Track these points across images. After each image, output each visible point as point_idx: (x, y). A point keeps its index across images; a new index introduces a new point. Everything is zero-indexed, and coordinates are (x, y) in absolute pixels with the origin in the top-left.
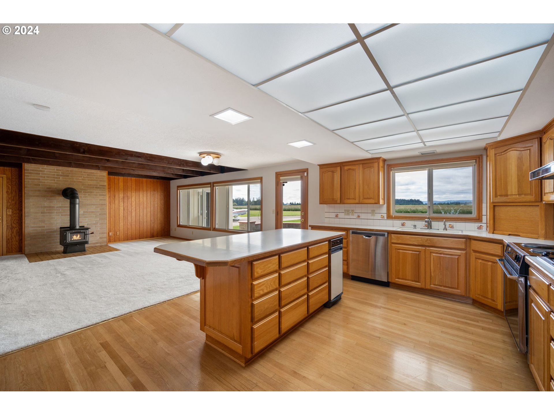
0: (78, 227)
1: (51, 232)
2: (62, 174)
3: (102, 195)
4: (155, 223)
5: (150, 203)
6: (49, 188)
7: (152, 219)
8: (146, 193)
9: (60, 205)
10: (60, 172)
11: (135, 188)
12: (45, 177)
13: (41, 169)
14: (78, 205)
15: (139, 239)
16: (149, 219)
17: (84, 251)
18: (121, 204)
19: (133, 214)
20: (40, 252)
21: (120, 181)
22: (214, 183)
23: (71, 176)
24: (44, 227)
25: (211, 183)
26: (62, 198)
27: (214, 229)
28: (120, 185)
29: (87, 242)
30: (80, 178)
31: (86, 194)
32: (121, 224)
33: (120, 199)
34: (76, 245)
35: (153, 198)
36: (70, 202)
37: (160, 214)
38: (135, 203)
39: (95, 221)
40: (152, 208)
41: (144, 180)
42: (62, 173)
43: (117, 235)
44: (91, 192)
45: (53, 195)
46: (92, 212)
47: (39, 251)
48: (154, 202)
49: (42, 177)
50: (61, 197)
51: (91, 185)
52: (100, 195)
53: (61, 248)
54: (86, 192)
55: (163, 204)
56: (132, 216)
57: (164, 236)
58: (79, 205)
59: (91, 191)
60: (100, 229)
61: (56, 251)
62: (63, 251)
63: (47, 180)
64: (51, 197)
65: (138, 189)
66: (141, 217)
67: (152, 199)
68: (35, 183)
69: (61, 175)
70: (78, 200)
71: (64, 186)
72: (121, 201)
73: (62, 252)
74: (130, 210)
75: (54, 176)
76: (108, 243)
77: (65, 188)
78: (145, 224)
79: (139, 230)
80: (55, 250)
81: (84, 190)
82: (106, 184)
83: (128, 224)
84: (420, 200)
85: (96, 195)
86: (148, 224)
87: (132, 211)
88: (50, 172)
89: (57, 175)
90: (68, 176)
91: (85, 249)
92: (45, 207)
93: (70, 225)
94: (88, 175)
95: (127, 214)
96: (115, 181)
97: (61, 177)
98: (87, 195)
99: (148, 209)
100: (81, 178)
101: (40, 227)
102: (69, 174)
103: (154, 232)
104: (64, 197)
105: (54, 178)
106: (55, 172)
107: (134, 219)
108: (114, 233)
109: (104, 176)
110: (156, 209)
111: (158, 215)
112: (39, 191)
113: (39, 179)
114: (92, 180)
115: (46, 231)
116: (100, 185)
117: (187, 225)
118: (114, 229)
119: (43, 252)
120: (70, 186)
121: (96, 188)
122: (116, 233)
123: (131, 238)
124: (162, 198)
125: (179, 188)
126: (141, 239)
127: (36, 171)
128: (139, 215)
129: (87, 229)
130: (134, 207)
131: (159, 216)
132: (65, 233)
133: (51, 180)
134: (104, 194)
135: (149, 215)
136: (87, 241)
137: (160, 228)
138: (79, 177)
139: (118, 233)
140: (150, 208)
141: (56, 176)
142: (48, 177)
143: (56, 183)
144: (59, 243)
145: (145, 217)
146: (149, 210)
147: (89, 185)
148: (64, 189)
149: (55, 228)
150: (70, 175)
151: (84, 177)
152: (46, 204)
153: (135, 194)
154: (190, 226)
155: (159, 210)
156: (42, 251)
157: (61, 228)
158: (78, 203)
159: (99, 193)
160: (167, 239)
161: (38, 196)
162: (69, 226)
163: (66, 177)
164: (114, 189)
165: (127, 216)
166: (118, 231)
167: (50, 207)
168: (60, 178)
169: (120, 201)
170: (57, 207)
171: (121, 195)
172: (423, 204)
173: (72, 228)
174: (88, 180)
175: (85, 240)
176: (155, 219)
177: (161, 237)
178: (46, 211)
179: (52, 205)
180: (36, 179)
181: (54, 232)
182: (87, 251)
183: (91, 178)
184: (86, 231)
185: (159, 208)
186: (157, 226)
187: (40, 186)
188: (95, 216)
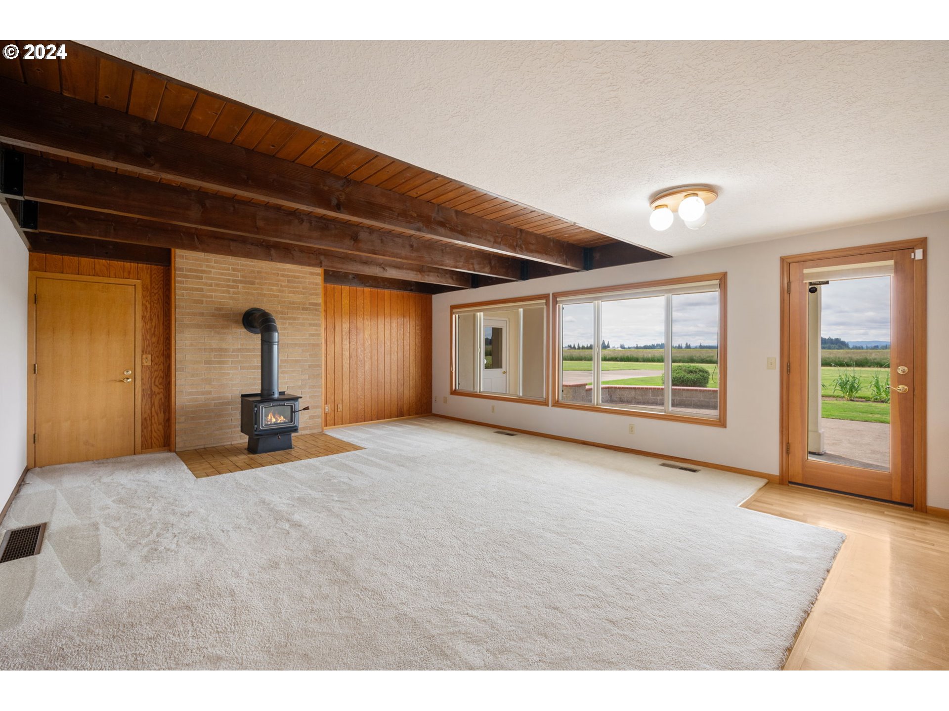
0: (276, 396)
1: (222, 404)
2: (243, 279)
3: (314, 325)
4: (405, 386)
5: (396, 343)
6: (220, 309)
7: (400, 377)
8: (390, 321)
9: (239, 347)
10: (239, 274)
11: (370, 310)
12: (211, 285)
13: (204, 268)
14: (276, 346)
15: (378, 420)
16: (394, 377)
17: (290, 447)
18: (346, 343)
19: (367, 367)
20: (202, 447)
21: (343, 295)
22: (556, 295)
23: (258, 284)
24: (210, 393)
25: (549, 294)
26: (242, 331)
27: (556, 403)
28: (343, 303)
29: (295, 429)
30: (275, 288)
31: (286, 323)
32: (346, 387)
33: (343, 334)
34: (276, 434)
35: (402, 333)
36: (261, 340)
37: (414, 365)
38: (370, 342)
39: (302, 380)
40: (400, 354)
41: (386, 294)
42: (243, 276)
43: (337, 411)
44: (295, 319)
45: (226, 323)
46: (297, 361)
47: (200, 445)
48: (403, 340)
49: (206, 284)
50: (241, 328)
51: (294, 303)
52: (310, 325)
53: (243, 440)
54: (285, 319)
55: (420, 345)
56: (366, 370)
57: (421, 414)
58: (278, 345)
59: (294, 316)
60: (310, 397)
61: (231, 444)
62: (247, 447)
63: (215, 291)
64: (223, 328)
65: (376, 312)
66: (381, 373)
67: (400, 334)
68: (194, 298)
69: (241, 282)
70: (277, 334)
71: (246, 307)
72: (346, 338)
73: (245, 449)
74: (362, 357)
75: (227, 282)
76: (325, 428)
77: (247, 309)
78: (388, 386)
79: (377, 400)
80: (229, 443)
81: (282, 313)
82: (320, 300)
83: (359, 387)
84: (842, 340)
85: (303, 325)
86: (392, 387)
87: (365, 359)
88: (222, 274)
89: (234, 281)
90: (253, 283)
91: (291, 443)
92: (212, 350)
93: (262, 390)
94: (288, 281)
95: (356, 366)
96: (335, 295)
97: (240, 286)
98: (287, 325)
99: (392, 355)
100: (277, 288)
101: (203, 393)
102: (255, 278)
103: (403, 405)
104: (245, 328)
105: (228, 286)
106: (229, 275)
107: (368, 377)
108: (333, 406)
109: (317, 284)
110: (408, 355)
111: (411, 368)
112: (202, 314)
113: (202, 290)
114: (294, 293)
115: (213, 402)
116: (311, 304)
117: (477, 392)
118: (333, 398)
119: (207, 448)
120: (257, 305)
121: (303, 309)
122: (336, 408)
123: (363, 417)
124: (417, 331)
125: (454, 311)
126: (380, 419)
127: (196, 271)
128: (377, 369)
129: (296, 399)
130: (368, 351)
131: (412, 370)
132: (256, 409)
133: (223, 292)
134: (316, 322)
135: (394, 368)
136: (296, 426)
137: (414, 395)
138: (273, 286)
139: (340, 406)
140: (396, 354)
141: (231, 284)
142: (217, 285)
143: (231, 298)
144: (240, 429)
145: (387, 373)
146: (394, 357)
147: (290, 303)
148: (247, 311)
149: (230, 395)
150: (257, 281)
151: (281, 286)
152: (214, 343)
153: (370, 323)
154: (483, 392)
155: (412, 358)
156: (206, 446)
157: (243, 396)
158: (277, 340)
159: (308, 320)
160: (428, 421)
161: (199, 326)
162: (260, 392)
163: (250, 286)
164: (333, 312)
165: (355, 370)
166: (341, 402)
167: (221, 350)
168: (238, 288)
169: (344, 337)
170: (234, 351)
171: (346, 326)
172: (849, 348)
173: (266, 396)
174: (290, 292)
175: (291, 425)
176: (405, 377)
177: (417, 416)
178: (213, 359)
179: (224, 345)
180: (197, 289)
181: (228, 403)
182: (294, 448)
183: (295, 288)
184: (295, 405)
185: (412, 354)
186: (409, 392)
187: (202, 304)
188: (301, 369)
